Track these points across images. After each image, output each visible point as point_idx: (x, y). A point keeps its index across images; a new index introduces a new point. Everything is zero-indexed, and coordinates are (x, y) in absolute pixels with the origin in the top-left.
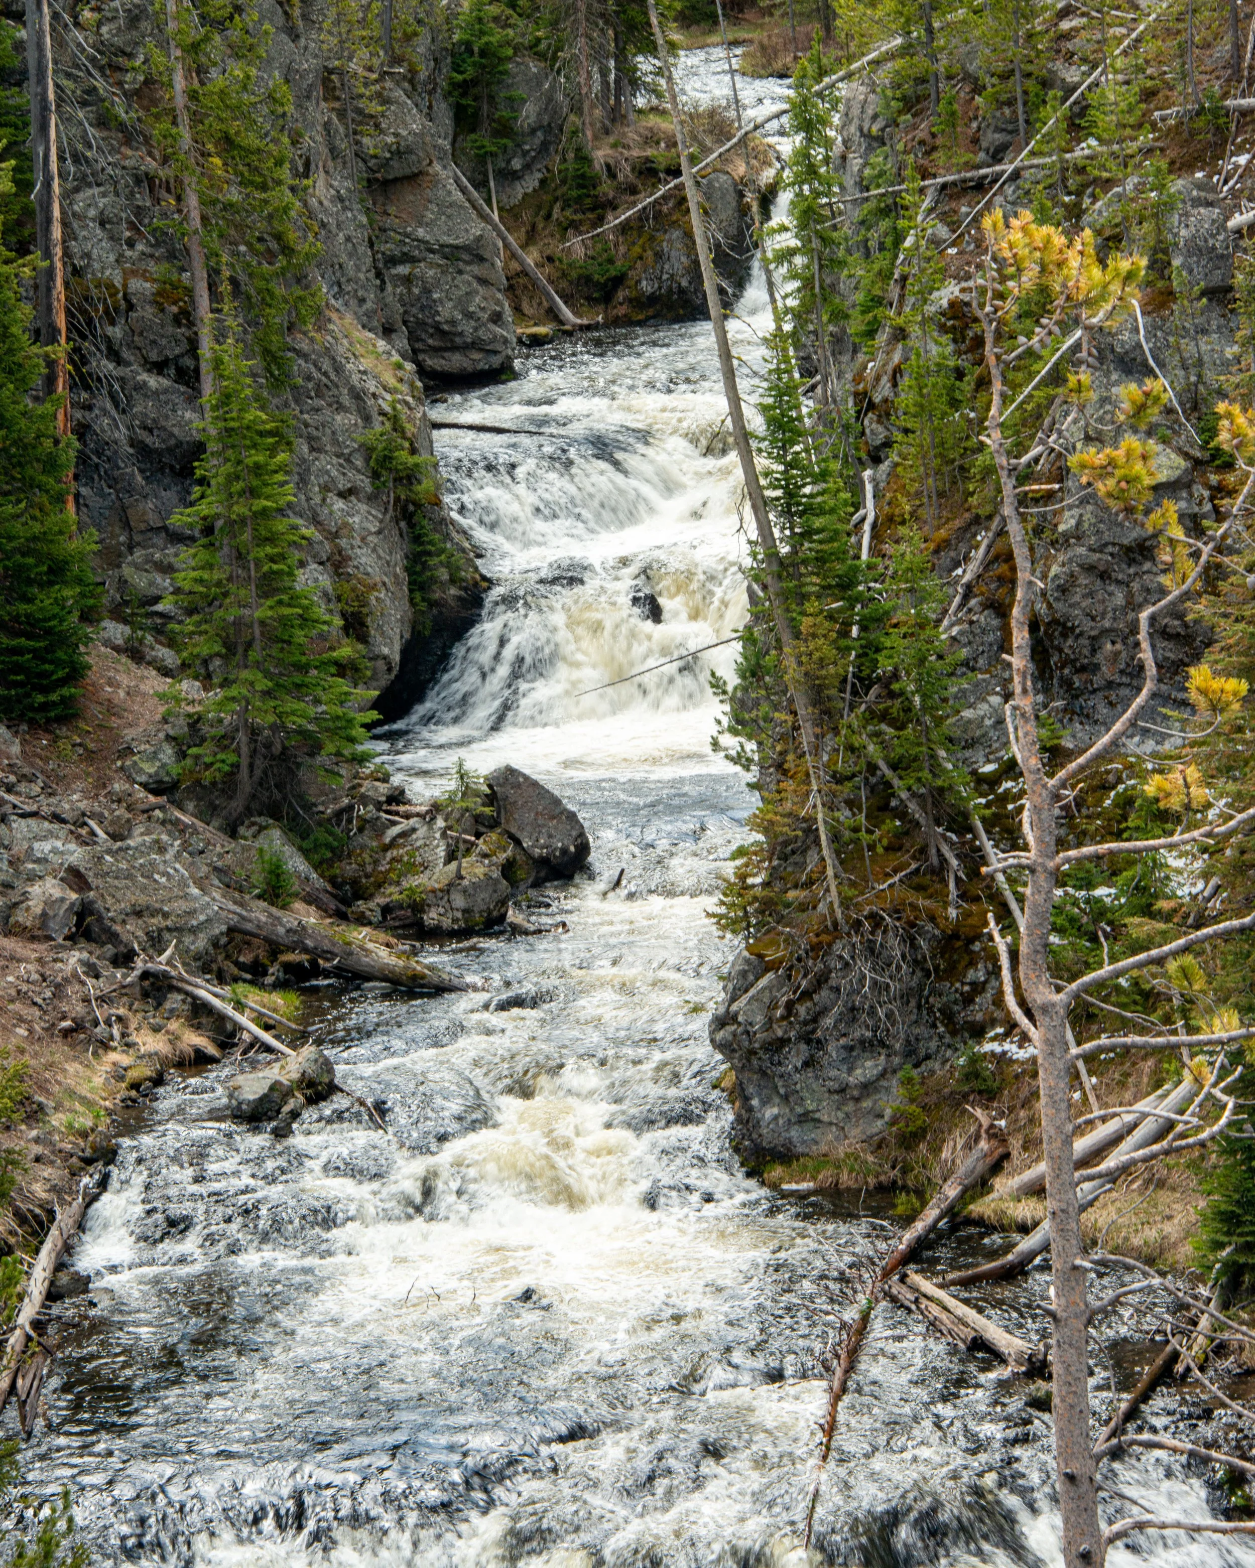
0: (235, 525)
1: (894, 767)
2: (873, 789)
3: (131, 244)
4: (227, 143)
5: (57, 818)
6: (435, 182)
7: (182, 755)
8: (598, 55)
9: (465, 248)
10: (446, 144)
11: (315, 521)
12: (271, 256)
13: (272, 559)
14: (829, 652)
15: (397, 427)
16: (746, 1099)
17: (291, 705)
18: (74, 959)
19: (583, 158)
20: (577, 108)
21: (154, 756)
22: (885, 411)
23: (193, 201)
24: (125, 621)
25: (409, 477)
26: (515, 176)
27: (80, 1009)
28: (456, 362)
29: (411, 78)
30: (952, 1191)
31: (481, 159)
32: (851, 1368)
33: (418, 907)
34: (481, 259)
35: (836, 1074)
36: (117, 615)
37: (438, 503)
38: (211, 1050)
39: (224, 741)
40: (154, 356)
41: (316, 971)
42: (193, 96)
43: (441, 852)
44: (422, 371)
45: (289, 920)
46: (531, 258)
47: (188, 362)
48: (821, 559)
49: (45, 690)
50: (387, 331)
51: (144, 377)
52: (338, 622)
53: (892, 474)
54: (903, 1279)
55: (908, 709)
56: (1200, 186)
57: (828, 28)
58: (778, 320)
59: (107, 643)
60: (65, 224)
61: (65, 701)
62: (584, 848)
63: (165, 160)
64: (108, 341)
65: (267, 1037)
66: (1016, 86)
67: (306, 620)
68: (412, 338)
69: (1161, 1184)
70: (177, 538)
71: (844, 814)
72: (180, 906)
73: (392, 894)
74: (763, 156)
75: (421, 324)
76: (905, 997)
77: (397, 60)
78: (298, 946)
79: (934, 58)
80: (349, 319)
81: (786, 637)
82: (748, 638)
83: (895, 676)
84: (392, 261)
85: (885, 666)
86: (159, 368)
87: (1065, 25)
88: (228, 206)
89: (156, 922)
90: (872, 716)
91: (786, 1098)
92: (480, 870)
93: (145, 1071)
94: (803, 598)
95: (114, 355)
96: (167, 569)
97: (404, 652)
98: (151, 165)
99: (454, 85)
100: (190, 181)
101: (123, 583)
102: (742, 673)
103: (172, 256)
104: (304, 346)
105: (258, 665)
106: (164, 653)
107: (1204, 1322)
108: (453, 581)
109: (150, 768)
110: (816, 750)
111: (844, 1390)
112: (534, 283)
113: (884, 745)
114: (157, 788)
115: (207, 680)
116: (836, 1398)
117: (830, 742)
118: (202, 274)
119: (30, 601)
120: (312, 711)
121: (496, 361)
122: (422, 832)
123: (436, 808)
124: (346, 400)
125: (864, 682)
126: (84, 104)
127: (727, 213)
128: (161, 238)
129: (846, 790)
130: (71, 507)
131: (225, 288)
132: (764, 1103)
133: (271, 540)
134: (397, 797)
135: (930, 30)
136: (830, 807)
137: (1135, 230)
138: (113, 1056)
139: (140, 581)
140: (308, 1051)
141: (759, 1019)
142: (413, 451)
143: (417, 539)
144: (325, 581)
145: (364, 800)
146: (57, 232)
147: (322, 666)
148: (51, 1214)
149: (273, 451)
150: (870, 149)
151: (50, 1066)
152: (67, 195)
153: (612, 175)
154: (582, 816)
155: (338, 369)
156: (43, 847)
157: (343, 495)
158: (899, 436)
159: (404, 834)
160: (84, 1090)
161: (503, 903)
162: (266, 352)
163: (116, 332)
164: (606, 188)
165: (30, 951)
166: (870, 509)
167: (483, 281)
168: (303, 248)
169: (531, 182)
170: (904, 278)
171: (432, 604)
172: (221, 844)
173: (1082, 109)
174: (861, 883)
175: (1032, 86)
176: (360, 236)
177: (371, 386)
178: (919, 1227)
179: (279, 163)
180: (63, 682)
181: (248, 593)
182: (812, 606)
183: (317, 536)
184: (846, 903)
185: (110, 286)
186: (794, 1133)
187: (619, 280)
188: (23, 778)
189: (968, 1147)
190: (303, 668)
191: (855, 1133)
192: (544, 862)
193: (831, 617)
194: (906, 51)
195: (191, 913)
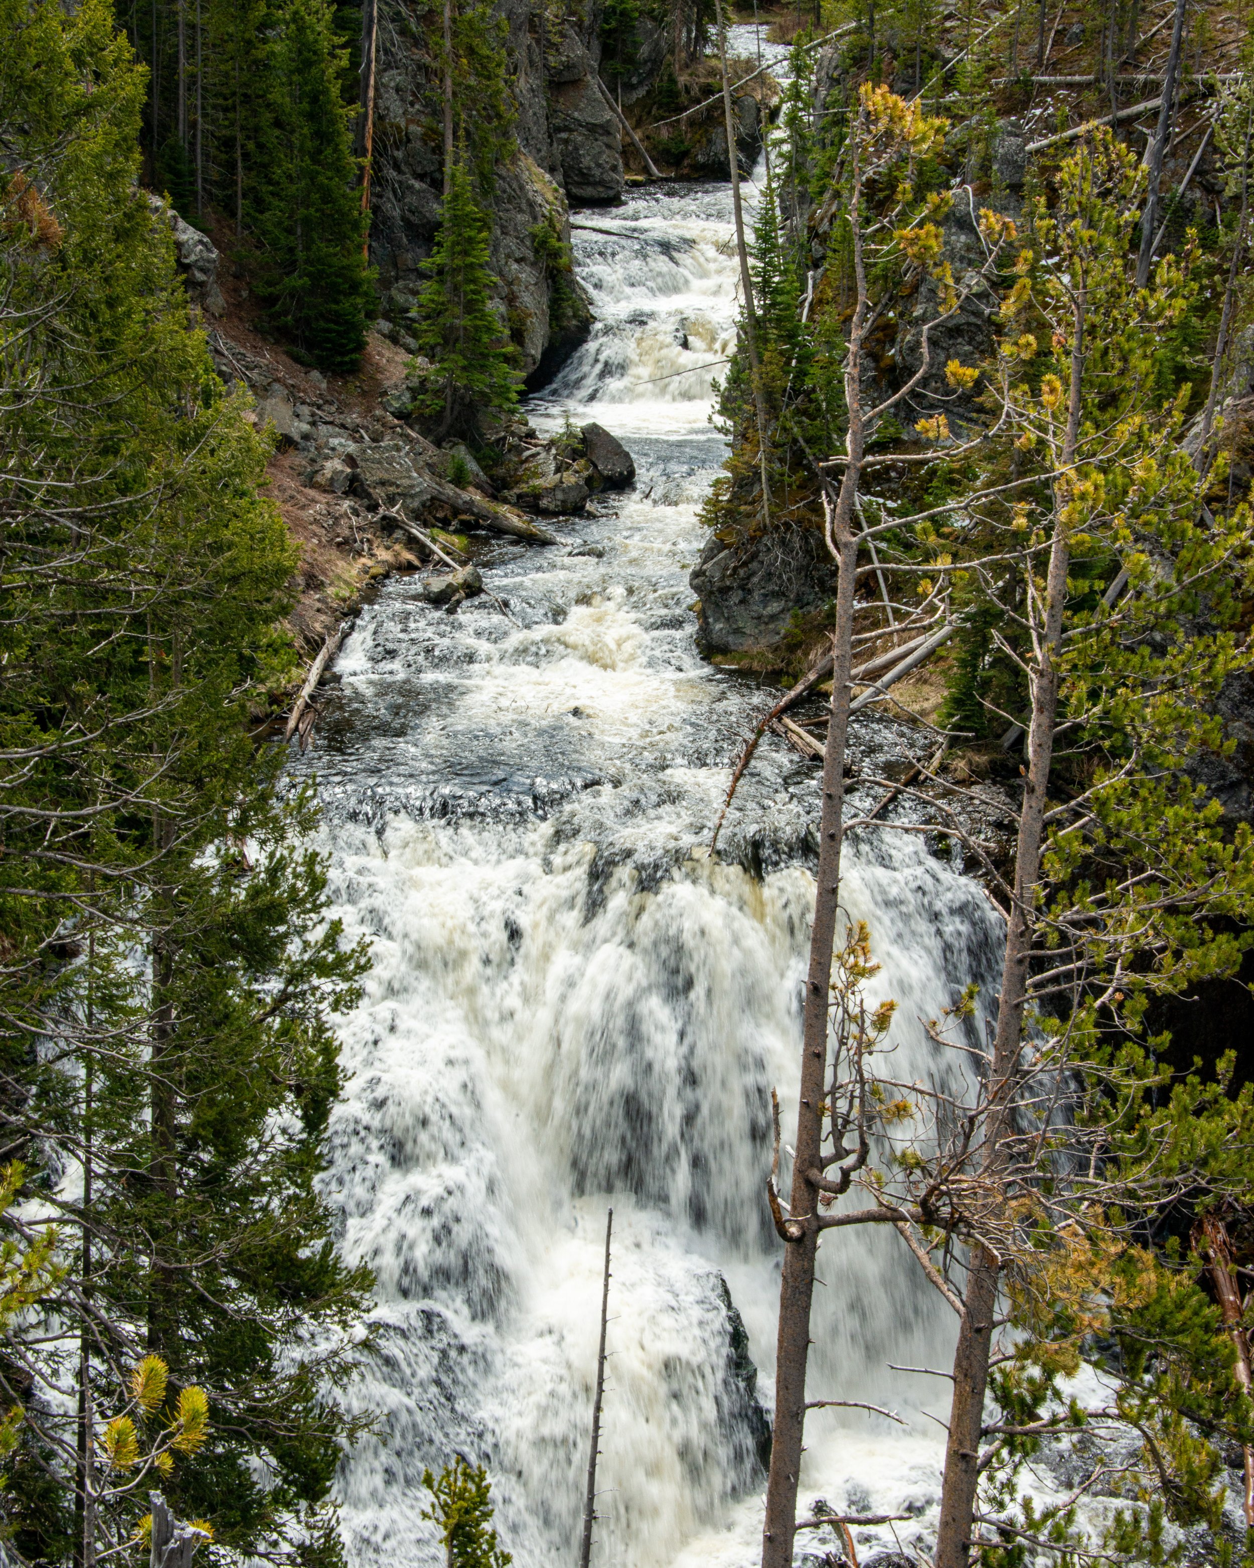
0: (456, 270)
1: (808, 441)
2: (794, 453)
3: (412, 104)
4: (471, 51)
5: (343, 426)
6: (587, 86)
7: (414, 399)
8: (687, 21)
9: (601, 126)
10: (596, 65)
11: (501, 274)
12: (489, 119)
13: (474, 292)
14: (777, 372)
15: (552, 225)
16: (706, 618)
17: (477, 376)
18: (347, 505)
19: (672, 80)
20: (672, 52)
21: (399, 398)
22: (823, 238)
23: (448, 82)
24: (390, 320)
25: (556, 254)
26: (633, 87)
27: (347, 532)
28: (589, 192)
29: (579, 24)
30: (812, 677)
31: (615, 76)
32: (746, 765)
33: (537, 497)
34: (608, 133)
35: (757, 608)
36: (387, 317)
37: (570, 271)
38: (417, 563)
39: (438, 393)
40: (419, 170)
41: (478, 526)
42: (454, 21)
43: (553, 467)
44: (569, 195)
45: (466, 496)
46: (637, 136)
47: (437, 175)
48: (779, 320)
49: (343, 354)
50: (552, 170)
51: (412, 181)
52: (507, 332)
53: (824, 275)
54: (780, 720)
55: (819, 409)
56: (1013, 125)
57: (818, 18)
58: (770, 180)
59: (379, 332)
60: (377, 89)
61: (353, 362)
62: (632, 473)
63: (436, 57)
64: (395, 159)
65: (447, 559)
66: (917, 57)
67: (489, 330)
68: (566, 175)
69: (925, 682)
70: (423, 275)
71: (777, 466)
72: (406, 482)
73: (524, 488)
74: (773, 89)
75: (571, 167)
76: (799, 570)
77: (572, 13)
78: (469, 511)
79: (872, 36)
80: (530, 160)
81: (755, 363)
82: (734, 361)
83: (814, 390)
84: (559, 130)
85: (809, 384)
86: (421, 177)
87: (948, 24)
88: (468, 87)
89: (392, 489)
90: (799, 412)
91: (728, 619)
92: (573, 480)
93: (380, 570)
94: (766, 341)
95: (397, 167)
96: (415, 293)
97: (544, 354)
98: (427, 59)
99: (604, 31)
100: (449, 71)
101: (391, 299)
102: (729, 380)
103: (434, 113)
104: (504, 172)
105: (461, 352)
106: (409, 340)
107: (938, 754)
108: (575, 316)
109: (397, 405)
110: (765, 428)
111: (741, 774)
112: (638, 150)
113: (803, 429)
114: (399, 415)
115: (432, 359)
116: (737, 779)
117: (773, 424)
118: (450, 125)
119: (337, 302)
120: (488, 380)
121: (611, 193)
122: (543, 455)
123: (552, 443)
124: (524, 206)
125: (796, 392)
126: (393, 21)
127: (750, 120)
128: (428, 102)
129: (779, 452)
130: (366, 254)
131: (461, 133)
132: (716, 620)
133: (474, 281)
134: (531, 434)
135: (872, 20)
136: (769, 460)
137: (975, 148)
138: (363, 560)
139: (400, 298)
140: (469, 568)
141: (717, 576)
142: (559, 239)
143: (557, 290)
144: (503, 309)
145: (513, 434)
146: (371, 93)
147: (496, 356)
148: (323, 641)
149: (480, 231)
150: (831, 86)
151: (329, 561)
152: (379, 73)
153: (688, 91)
154: (633, 456)
155: (522, 188)
156: (334, 442)
157: (518, 261)
158: (830, 254)
159: (534, 456)
160: (346, 576)
161: (584, 499)
162: (482, 175)
163: (399, 154)
164: (684, 99)
165: (323, 498)
166: (810, 295)
167: (608, 146)
168: (508, 116)
169: (641, 92)
170: (842, 163)
171: (562, 328)
172: (432, 450)
173: (952, 74)
174: (781, 506)
175: (925, 57)
176: (542, 113)
177: (539, 200)
178: (792, 694)
179: (499, 65)
180: (353, 351)
181: (458, 310)
182: (771, 346)
183: (501, 283)
184: (772, 515)
185: (398, 128)
186: (731, 639)
187: (686, 154)
188: (327, 402)
189: (824, 654)
190: (485, 356)
191: (763, 641)
192: (609, 479)
193: (782, 353)
194: (857, 31)
195: (412, 487)
